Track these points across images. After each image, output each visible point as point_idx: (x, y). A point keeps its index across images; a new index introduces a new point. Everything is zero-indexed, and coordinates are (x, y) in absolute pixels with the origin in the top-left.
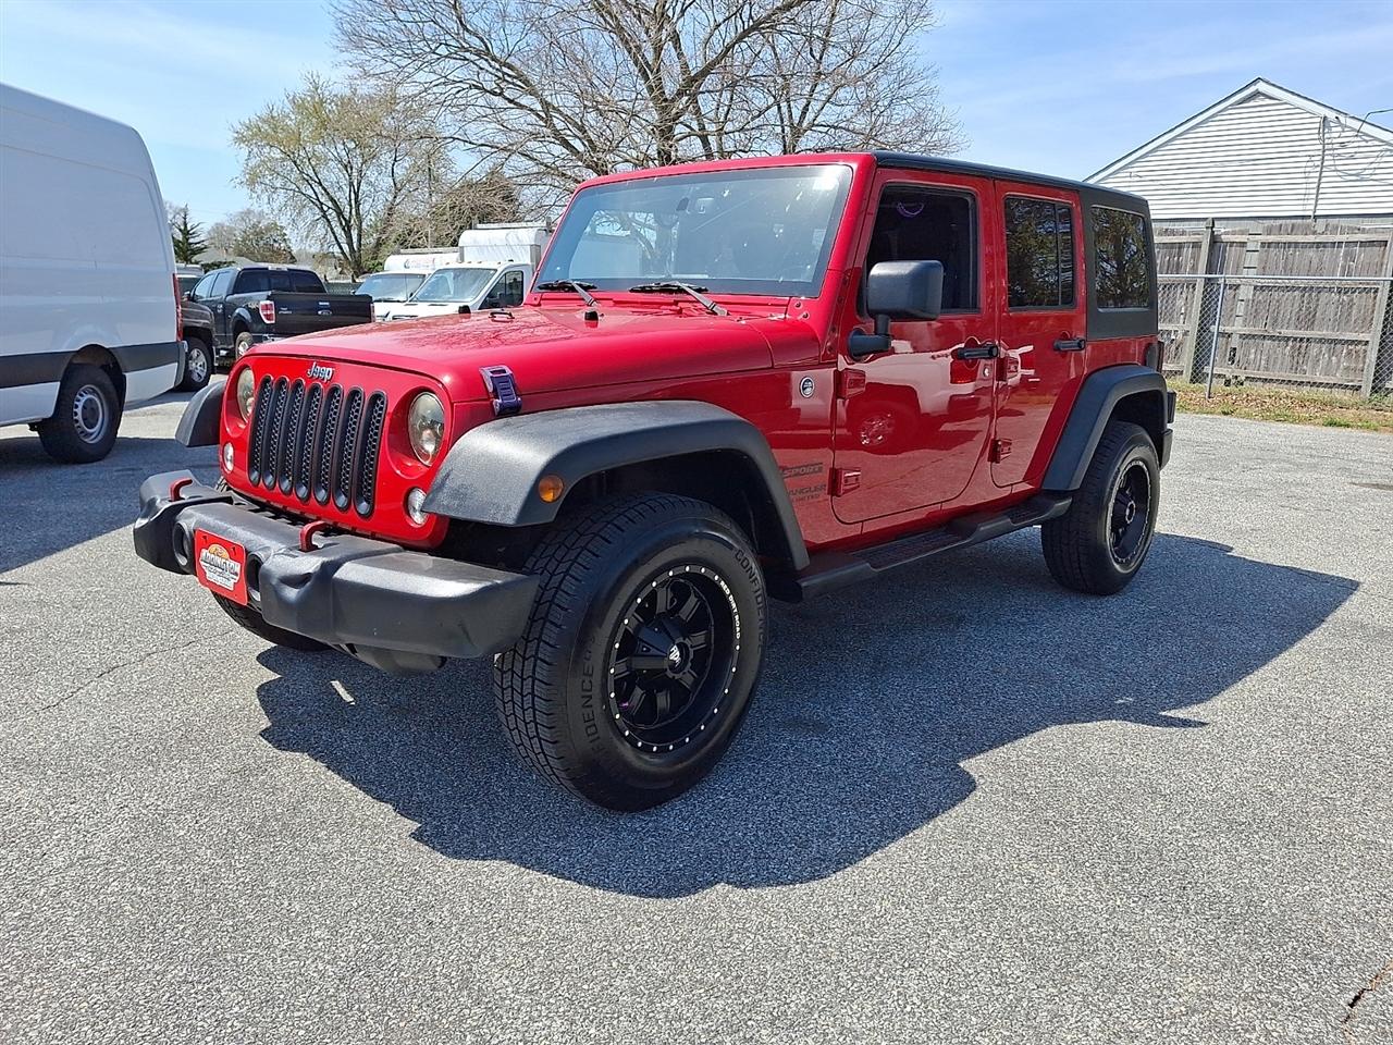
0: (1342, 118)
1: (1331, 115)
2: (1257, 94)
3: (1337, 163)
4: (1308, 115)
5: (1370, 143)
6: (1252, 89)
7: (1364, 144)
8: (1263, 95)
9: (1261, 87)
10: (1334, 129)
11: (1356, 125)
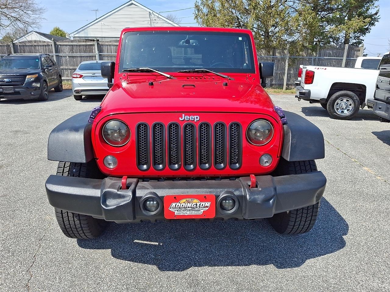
0: (153, 13)
1: (151, 12)
2: (132, 4)
3: (154, 24)
4: (146, 11)
5: (161, 20)
6: (131, 2)
7: (159, 20)
8: (134, 4)
9: (133, 2)
10: (152, 15)
11: (157, 15)
